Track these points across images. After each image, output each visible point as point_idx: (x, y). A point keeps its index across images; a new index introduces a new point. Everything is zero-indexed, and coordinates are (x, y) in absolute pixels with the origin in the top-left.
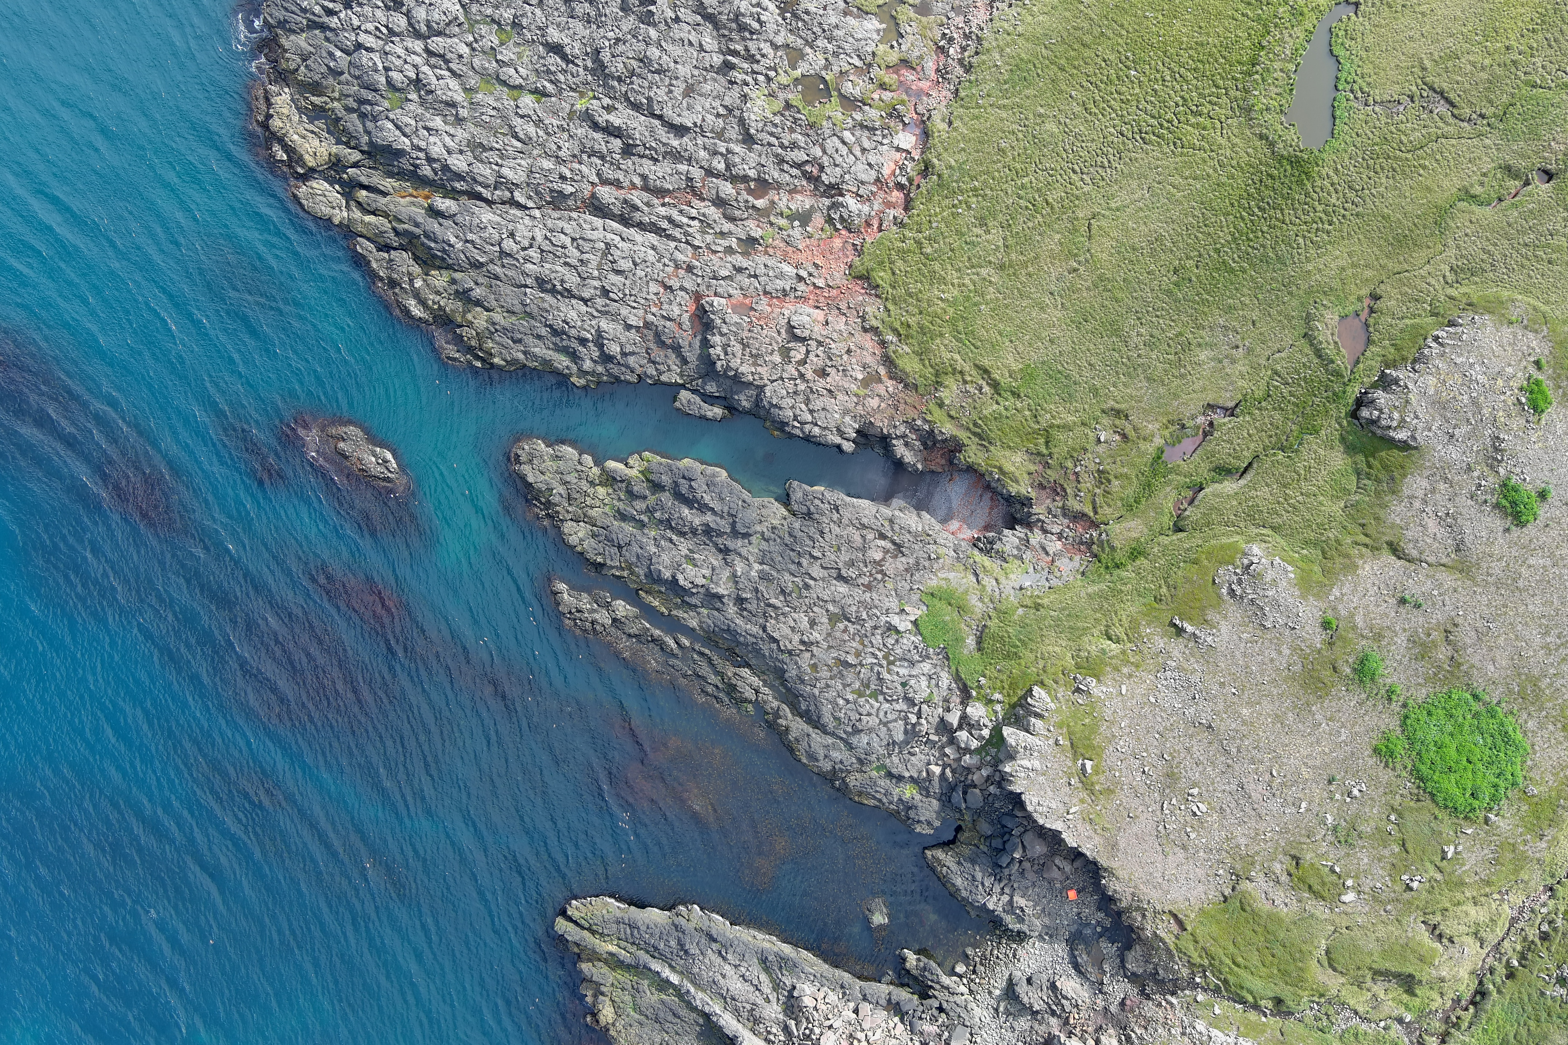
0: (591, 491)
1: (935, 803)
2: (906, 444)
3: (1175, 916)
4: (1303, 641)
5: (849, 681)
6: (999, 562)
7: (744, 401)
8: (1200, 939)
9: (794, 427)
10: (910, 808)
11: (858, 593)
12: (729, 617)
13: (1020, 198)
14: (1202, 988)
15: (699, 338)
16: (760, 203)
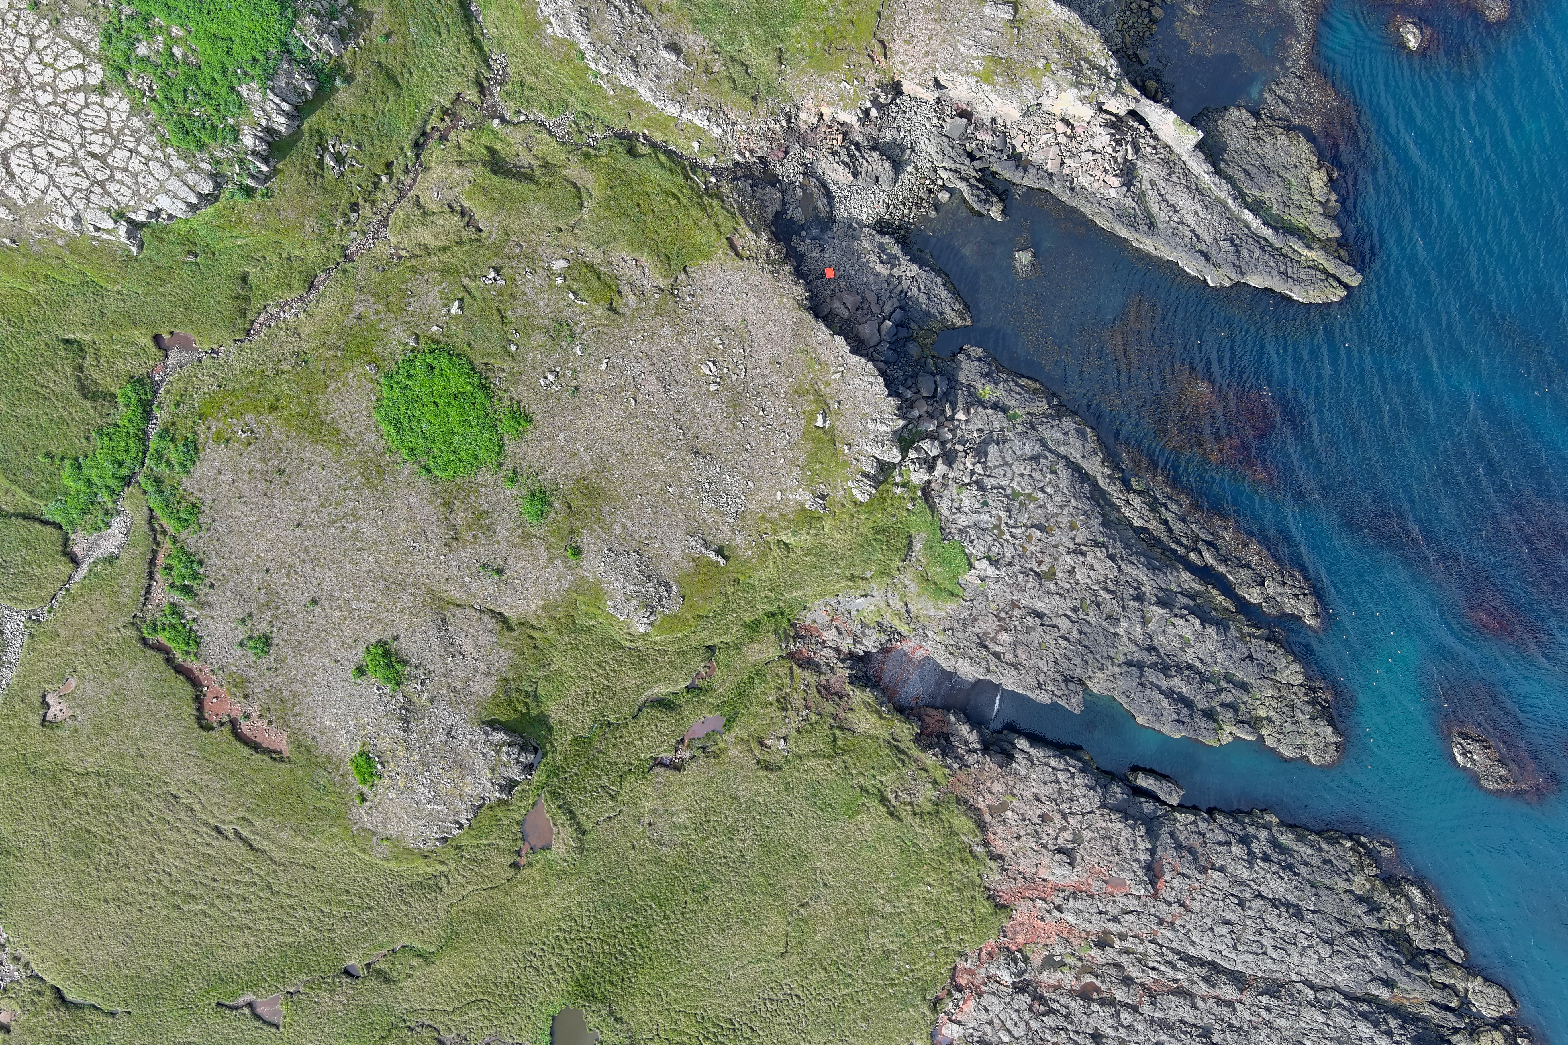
0: (1271, 713)
1: (962, 378)
2: (966, 743)
3: (737, 254)
4: (600, 537)
5: (1040, 511)
6: (885, 623)
7: (1118, 792)
8: (713, 228)
9: (1074, 767)
10: (987, 375)
11: (1025, 600)
12: (1151, 582)
13: (850, 975)
14: (708, 170)
15: (1157, 856)
16: (1089, 979)
